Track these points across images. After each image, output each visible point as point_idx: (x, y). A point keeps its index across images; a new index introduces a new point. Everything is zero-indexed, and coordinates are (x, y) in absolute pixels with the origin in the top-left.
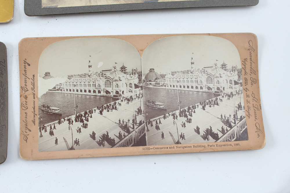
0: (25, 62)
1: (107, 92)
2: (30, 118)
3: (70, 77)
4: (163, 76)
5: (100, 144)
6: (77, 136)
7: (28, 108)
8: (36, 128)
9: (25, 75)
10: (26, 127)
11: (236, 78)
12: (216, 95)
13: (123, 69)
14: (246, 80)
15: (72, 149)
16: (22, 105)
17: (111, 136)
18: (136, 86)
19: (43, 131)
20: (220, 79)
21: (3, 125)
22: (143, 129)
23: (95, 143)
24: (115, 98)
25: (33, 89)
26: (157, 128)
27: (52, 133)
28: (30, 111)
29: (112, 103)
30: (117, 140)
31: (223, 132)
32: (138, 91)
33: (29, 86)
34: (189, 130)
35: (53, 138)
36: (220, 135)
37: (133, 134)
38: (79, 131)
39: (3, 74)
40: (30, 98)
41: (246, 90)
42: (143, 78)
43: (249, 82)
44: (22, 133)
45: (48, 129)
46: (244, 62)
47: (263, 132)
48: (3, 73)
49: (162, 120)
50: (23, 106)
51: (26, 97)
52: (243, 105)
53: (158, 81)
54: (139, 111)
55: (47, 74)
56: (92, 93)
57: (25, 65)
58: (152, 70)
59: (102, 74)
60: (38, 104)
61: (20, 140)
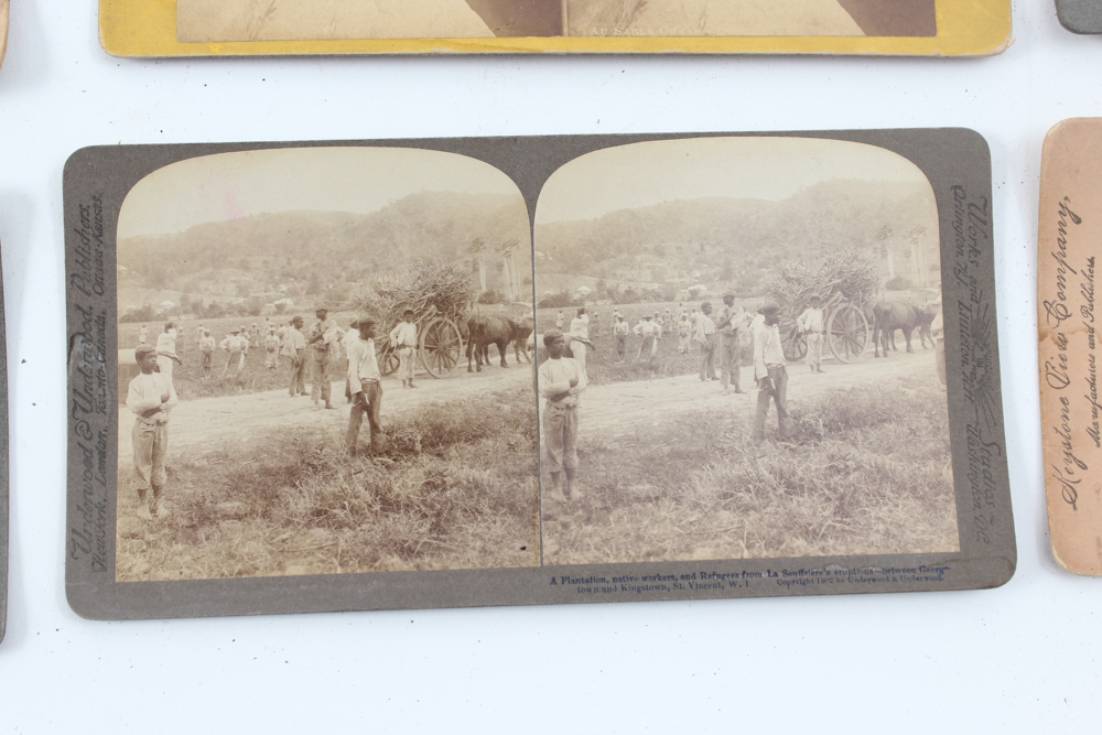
0: (1064, 210)
2: (1080, 420)
7: (1069, 383)
9: (1060, 257)
10: (1067, 454)
16: (1046, 369)
21: (987, 442)
25: (1087, 311)
28: (1078, 393)
33: (1075, 301)
39: (979, 252)
40: (1078, 342)
44: (1050, 475)
48: (978, 248)
50: (1054, 375)
51: (1062, 342)
57: (1062, 219)
61: (1048, 500)
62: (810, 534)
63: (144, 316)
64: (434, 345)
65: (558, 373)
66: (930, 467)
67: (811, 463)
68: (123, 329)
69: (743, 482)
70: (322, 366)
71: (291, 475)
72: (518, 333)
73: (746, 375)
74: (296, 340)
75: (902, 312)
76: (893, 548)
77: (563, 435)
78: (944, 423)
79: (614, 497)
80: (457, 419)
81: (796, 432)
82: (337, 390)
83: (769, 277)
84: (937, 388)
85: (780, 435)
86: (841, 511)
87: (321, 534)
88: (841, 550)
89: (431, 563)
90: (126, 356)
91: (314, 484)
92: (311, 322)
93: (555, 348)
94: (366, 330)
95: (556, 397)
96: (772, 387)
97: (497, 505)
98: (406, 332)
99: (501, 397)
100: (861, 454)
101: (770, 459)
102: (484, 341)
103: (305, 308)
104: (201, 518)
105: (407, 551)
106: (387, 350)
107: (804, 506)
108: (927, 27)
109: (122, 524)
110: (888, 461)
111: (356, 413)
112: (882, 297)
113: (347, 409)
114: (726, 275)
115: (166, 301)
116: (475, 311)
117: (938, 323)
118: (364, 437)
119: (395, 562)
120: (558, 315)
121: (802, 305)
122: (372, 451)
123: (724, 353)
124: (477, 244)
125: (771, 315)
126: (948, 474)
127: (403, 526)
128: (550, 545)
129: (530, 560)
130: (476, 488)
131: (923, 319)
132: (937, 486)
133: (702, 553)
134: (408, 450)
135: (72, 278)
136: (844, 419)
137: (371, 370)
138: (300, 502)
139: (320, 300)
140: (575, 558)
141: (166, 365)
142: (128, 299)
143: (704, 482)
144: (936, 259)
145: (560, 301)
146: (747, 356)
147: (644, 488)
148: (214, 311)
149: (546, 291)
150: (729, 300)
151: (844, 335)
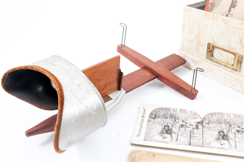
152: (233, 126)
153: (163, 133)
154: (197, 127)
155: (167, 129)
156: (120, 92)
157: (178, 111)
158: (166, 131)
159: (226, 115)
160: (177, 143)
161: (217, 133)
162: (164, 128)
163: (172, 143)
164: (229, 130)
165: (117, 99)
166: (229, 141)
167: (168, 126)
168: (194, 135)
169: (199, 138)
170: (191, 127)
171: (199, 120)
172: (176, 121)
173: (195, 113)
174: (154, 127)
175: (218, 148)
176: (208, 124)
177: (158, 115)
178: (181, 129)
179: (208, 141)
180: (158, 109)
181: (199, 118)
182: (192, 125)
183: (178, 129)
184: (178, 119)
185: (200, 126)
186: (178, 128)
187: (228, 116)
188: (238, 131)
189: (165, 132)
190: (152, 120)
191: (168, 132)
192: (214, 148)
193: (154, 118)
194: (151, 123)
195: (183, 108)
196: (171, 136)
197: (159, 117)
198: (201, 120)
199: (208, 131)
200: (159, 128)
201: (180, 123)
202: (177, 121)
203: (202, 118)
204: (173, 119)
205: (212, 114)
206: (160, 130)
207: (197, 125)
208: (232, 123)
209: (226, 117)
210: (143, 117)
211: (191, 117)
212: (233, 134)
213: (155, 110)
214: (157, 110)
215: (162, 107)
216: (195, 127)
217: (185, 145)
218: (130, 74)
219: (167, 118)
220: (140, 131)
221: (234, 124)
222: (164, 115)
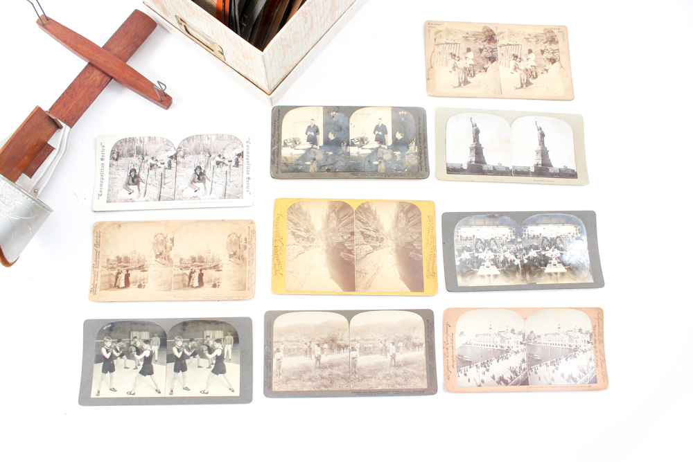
0: (447, 324)
1: (502, 347)
2: (451, 363)
3: (477, 336)
4: (539, 337)
5: (498, 383)
6: (483, 377)
7: (448, 357)
8: (454, 371)
9: (447, 333)
10: (448, 370)
11: (588, 339)
12: (575, 350)
13: (513, 331)
14: (595, 340)
15: (480, 386)
16: (444, 354)
17: (505, 378)
18: (521, 343)
19: (460, 373)
20: (577, 339)
21: (433, 368)
22: (526, 373)
23: (495, 382)
24: (507, 351)
25: (452, 343)
26: (536, 373)
27: (465, 375)
28: (450, 359)
29: (505, 355)
30: (509, 381)
31: (580, 377)
32: (523, 346)
33: (450, 341)
34: (557, 375)
35: (467, 378)
36: (578, 379)
37: (520, 377)
38: (484, 373)
39: (432, 332)
40: (450, 349)
41: (595, 347)
42: (526, 337)
43: (597, 342)
44: (445, 374)
45: (463, 371)
46: (594, 327)
47: (607, 378)
49: (539, 367)
50: (446, 355)
51: (447, 349)
52: (593, 358)
53: (536, 340)
54: (523, 361)
55: (462, 333)
56: (492, 347)
57: (447, 326)
58: (532, 332)
59: (499, 334)
60: (456, 353)
61: (444, 379)
62: (400, 384)
63: (278, 342)
64: (331, 348)
65: (353, 354)
66: (422, 372)
67: (400, 371)
68: (274, 344)
69: (388, 375)
70: (310, 352)
71: (305, 372)
72: (347, 346)
73: (389, 355)
74: (306, 347)
75: (418, 343)
76: (415, 387)
77: (355, 366)
78: (425, 364)
79: (364, 377)
80: (335, 362)
81: (398, 366)
82: (313, 356)
83: (393, 336)
84: (424, 357)
85: (395, 366)
86: (406, 380)
87: (310, 383)
88: (405, 388)
89: (330, 389)
90: (275, 349)
91: (309, 374)
92: (308, 344)
93: (353, 349)
94: (318, 345)
95: (353, 358)
96: (393, 357)
97: (342, 378)
98: (326, 346)
99: (343, 358)
100: (409, 369)
101: (393, 370)
102: (340, 347)
103: (307, 341)
104: (288, 380)
105: (326, 387)
106: (322, 349)
107: (399, 379)
108: (423, 291)
109: (274, 380)
110: (415, 371)
111: (316, 361)
112: (414, 340)
113: (315, 360)
114: (385, 336)
115: (282, 339)
116: (338, 342)
117: (424, 345)
118: (318, 365)
119: (323, 389)
120: (354, 343)
121: (399, 342)
122: (319, 368)
123: (384, 351)
124: (339, 330)
125: (393, 344)
126: (425, 374)
127: (324, 381)
128: (352, 386)
129: (348, 388)
130: (338, 375)
131: (421, 344)
132: (423, 376)
133: (380, 388)
134: (326, 368)
135: (265, 334)
136: (407, 363)
137: (319, 353)
138: (306, 377)
139: (310, 340)
140: (356, 388)
141: (282, 351)
142: (275, 339)
143: (380, 375)
144: (424, 333)
145: (354, 341)
146: (389, 351)
147: (369, 376)
148: (291, 341)
149: (352, 338)
150: (385, 341)
151: (407, 347)
152: (213, 156)
153: (129, 185)
154: (170, 165)
155: (133, 176)
156: (62, 130)
157: (146, 140)
158: (133, 181)
159: (206, 139)
160: (145, 199)
161: (193, 172)
162: (131, 175)
163: (139, 200)
164: (208, 163)
165: (60, 146)
166: (204, 183)
167: (135, 170)
168: (166, 181)
169: (171, 184)
170: (162, 166)
171: (172, 153)
172: (143, 159)
173: (168, 141)
174: (117, 176)
175: (191, 199)
176: (183, 157)
177: (121, 152)
178: (152, 172)
179: (180, 188)
180: (120, 141)
181: (173, 149)
182: (164, 164)
183: (147, 173)
184: (147, 155)
185: (174, 164)
186: (146, 171)
187: (208, 139)
188: (218, 163)
189: (131, 182)
190: (114, 163)
191: (135, 180)
192: (186, 198)
193: (117, 160)
194: (113, 170)
195: (152, 136)
196: (139, 188)
197: (123, 156)
198: (175, 152)
199: (183, 169)
200: (124, 176)
201: (149, 163)
202: (146, 158)
203: (176, 148)
204: (140, 157)
205: (188, 139)
206: (125, 179)
207: (170, 162)
208: (212, 151)
209: (206, 141)
210: (102, 159)
211: (163, 148)
212: (212, 168)
213: (116, 146)
214: (119, 144)
215: (124, 137)
216: (167, 167)
217: (154, 200)
218: (70, 87)
219: (132, 156)
220: (101, 185)
221: (214, 153)
222: (129, 151)
